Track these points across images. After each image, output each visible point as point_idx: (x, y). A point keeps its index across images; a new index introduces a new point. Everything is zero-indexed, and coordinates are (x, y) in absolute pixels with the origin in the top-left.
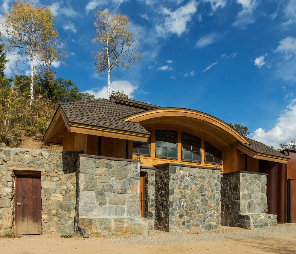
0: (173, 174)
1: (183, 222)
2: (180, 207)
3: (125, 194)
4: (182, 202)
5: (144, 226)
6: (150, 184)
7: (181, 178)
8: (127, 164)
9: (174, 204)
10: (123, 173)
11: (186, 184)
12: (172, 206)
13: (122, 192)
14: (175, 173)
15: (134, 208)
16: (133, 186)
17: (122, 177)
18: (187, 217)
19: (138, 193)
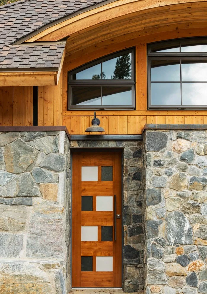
0: (157, 150)
1: (188, 274)
2: (181, 236)
3: (26, 207)
4: (188, 223)
5: (44, 282)
6: (131, 178)
7: (182, 159)
8: (34, 138)
9: (161, 228)
10: (21, 158)
11: (199, 173)
12: (156, 233)
13: (20, 202)
14: (161, 148)
15: (45, 237)
16: (48, 186)
17: (22, 168)
18: (201, 262)
19: (60, 202)
